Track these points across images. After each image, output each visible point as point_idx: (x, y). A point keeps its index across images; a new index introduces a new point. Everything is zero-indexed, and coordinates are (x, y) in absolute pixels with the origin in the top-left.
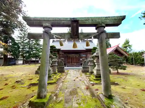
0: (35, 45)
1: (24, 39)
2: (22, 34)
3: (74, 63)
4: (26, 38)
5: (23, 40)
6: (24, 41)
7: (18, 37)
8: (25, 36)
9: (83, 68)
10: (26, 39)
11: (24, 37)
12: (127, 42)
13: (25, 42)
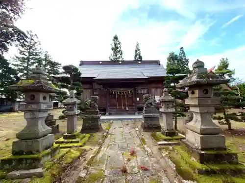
0: (51, 73)
1: (30, 63)
2: (25, 53)
3: (125, 105)
4: (32, 61)
5: (28, 64)
6: (29, 67)
7: (17, 57)
8: (31, 57)
9: (146, 118)
10: (33, 63)
11: (28, 59)
12: (225, 65)
13: (31, 67)
